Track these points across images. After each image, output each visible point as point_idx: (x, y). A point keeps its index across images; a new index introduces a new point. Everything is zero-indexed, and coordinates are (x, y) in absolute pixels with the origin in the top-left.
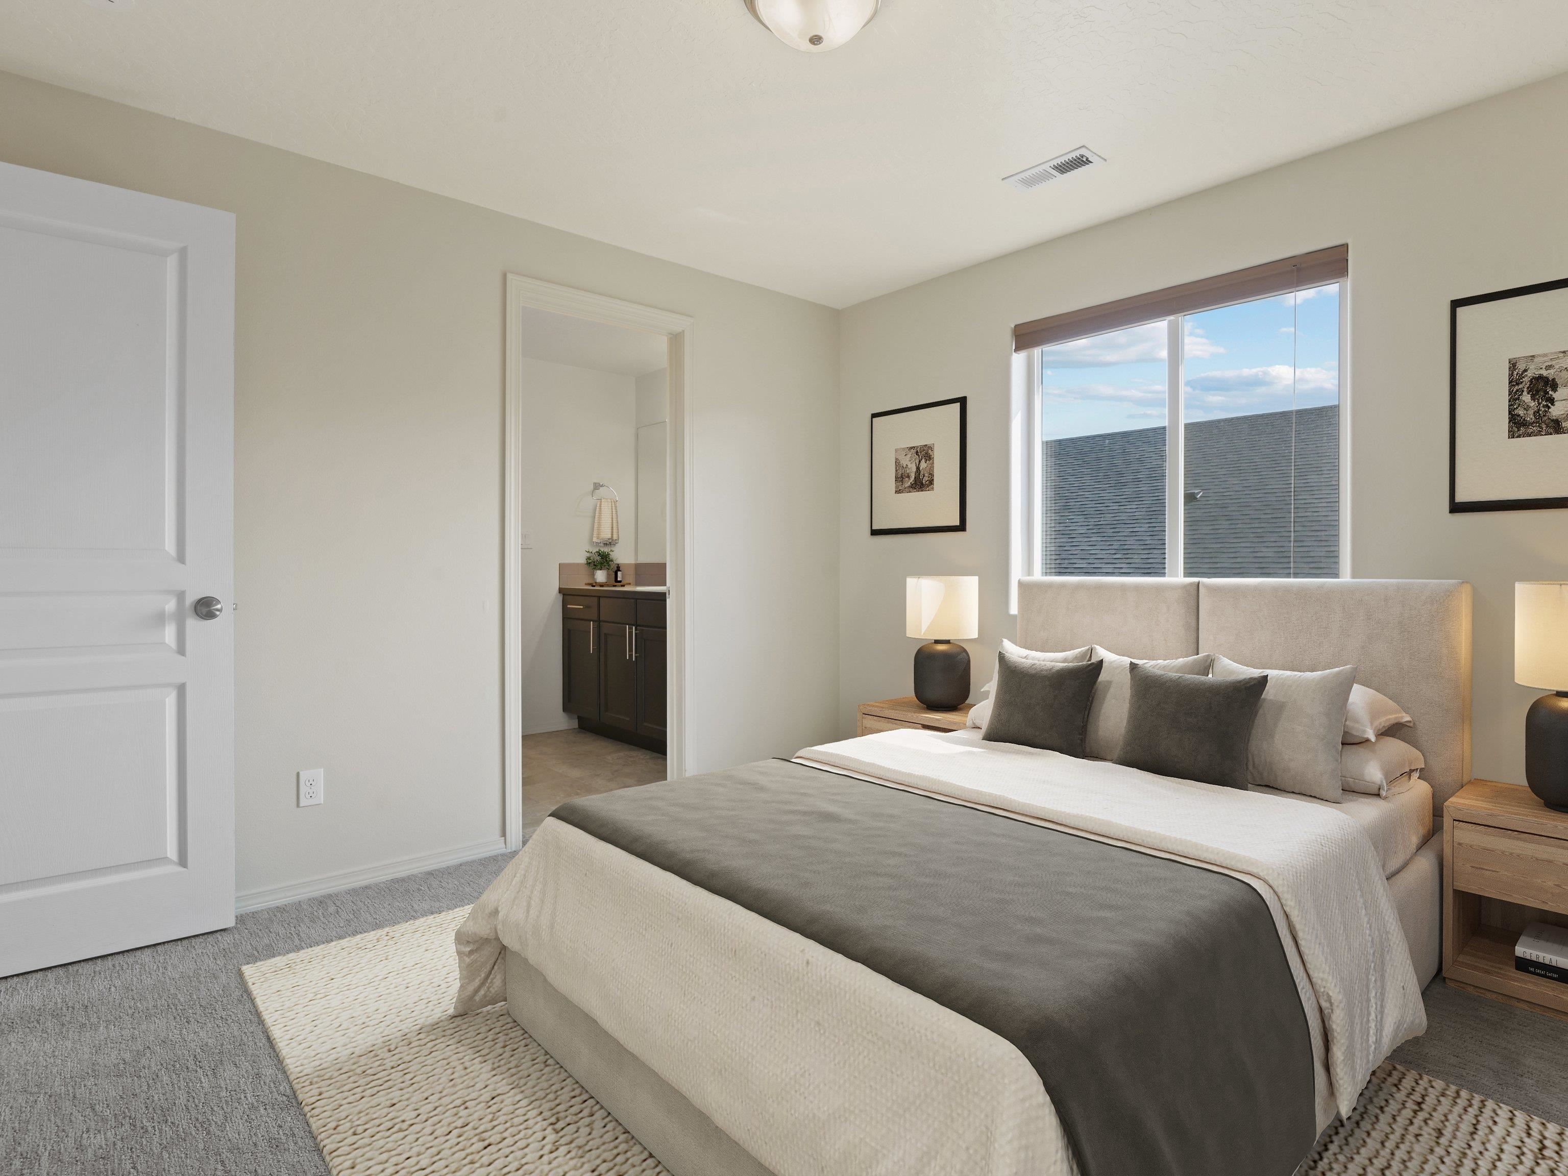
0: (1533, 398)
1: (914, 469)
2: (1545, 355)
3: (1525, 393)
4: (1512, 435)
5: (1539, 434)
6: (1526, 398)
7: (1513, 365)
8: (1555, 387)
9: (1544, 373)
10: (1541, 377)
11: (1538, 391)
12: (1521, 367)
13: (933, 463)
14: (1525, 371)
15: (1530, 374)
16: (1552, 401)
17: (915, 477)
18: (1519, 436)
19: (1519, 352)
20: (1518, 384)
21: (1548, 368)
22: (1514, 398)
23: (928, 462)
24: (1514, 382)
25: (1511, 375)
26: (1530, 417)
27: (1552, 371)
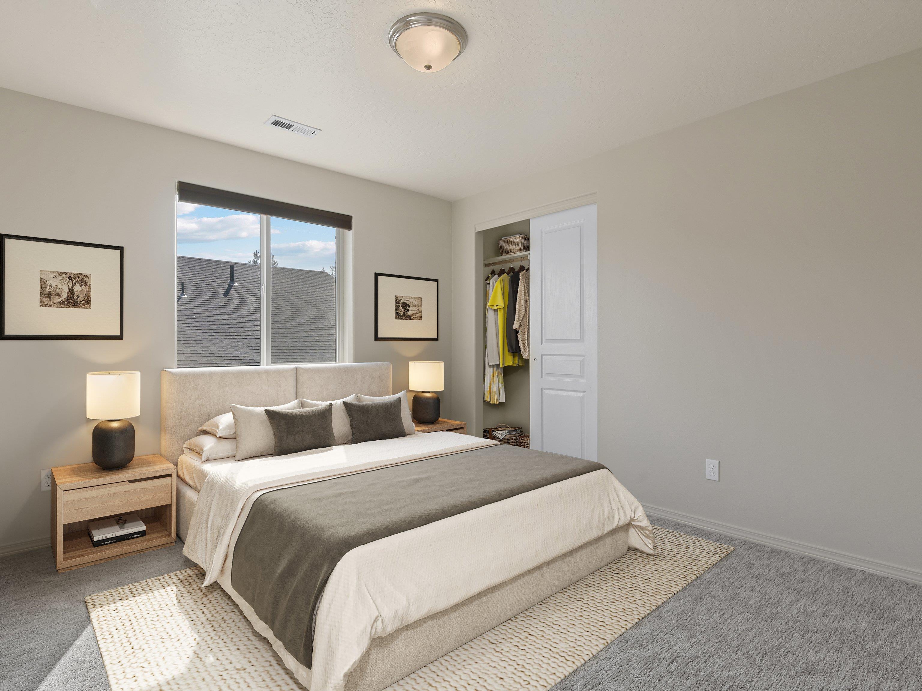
0: (403, 308)
1: (67, 290)
2: (406, 297)
3: (400, 307)
4: (396, 318)
5: (404, 319)
6: (401, 308)
7: (397, 298)
8: (409, 306)
9: (406, 302)
10: (405, 303)
11: (404, 307)
12: (399, 299)
13: (90, 288)
14: (400, 300)
15: (402, 301)
16: (408, 310)
17: (67, 297)
18: (399, 319)
19: (399, 294)
20: (398, 304)
21: (407, 300)
22: (397, 308)
23: (83, 286)
24: (397, 303)
25: (396, 300)
26: (402, 314)
27: (408, 302)
